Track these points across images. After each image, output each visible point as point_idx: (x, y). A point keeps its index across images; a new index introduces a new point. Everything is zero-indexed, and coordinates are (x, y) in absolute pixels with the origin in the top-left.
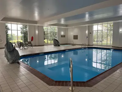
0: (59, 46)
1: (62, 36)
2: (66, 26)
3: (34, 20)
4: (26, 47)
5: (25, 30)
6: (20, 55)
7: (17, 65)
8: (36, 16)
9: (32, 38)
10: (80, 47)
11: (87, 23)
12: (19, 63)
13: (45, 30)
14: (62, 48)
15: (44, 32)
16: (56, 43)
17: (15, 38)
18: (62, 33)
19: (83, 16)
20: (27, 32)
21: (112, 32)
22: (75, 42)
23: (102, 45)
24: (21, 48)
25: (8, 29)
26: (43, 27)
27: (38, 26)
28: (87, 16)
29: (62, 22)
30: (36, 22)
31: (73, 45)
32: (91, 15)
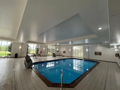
0: (55, 57)
1: (57, 51)
2: (60, 46)
3: (43, 43)
4: (37, 57)
5: (38, 47)
6: (33, 62)
7: (31, 69)
8: (45, 41)
9: (41, 52)
10: (67, 58)
11: (70, 45)
12: (32, 68)
13: (49, 48)
14: (57, 58)
15: (48, 49)
16: (54, 55)
17: (32, 50)
18: (58, 50)
19: (68, 43)
20: (39, 48)
21: (83, 50)
22: (64, 54)
23: (78, 57)
24: (34, 57)
25: (29, 47)
26: (47, 46)
27: (45, 46)
28: (70, 43)
29: (58, 44)
30: (44, 44)
31: (63, 56)
32: (72, 42)
